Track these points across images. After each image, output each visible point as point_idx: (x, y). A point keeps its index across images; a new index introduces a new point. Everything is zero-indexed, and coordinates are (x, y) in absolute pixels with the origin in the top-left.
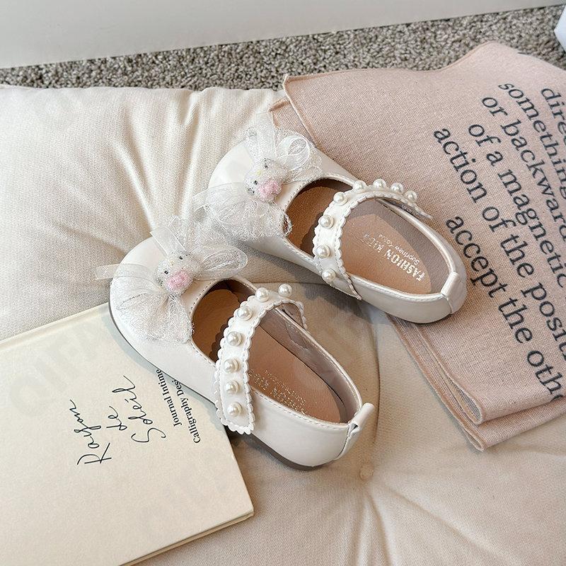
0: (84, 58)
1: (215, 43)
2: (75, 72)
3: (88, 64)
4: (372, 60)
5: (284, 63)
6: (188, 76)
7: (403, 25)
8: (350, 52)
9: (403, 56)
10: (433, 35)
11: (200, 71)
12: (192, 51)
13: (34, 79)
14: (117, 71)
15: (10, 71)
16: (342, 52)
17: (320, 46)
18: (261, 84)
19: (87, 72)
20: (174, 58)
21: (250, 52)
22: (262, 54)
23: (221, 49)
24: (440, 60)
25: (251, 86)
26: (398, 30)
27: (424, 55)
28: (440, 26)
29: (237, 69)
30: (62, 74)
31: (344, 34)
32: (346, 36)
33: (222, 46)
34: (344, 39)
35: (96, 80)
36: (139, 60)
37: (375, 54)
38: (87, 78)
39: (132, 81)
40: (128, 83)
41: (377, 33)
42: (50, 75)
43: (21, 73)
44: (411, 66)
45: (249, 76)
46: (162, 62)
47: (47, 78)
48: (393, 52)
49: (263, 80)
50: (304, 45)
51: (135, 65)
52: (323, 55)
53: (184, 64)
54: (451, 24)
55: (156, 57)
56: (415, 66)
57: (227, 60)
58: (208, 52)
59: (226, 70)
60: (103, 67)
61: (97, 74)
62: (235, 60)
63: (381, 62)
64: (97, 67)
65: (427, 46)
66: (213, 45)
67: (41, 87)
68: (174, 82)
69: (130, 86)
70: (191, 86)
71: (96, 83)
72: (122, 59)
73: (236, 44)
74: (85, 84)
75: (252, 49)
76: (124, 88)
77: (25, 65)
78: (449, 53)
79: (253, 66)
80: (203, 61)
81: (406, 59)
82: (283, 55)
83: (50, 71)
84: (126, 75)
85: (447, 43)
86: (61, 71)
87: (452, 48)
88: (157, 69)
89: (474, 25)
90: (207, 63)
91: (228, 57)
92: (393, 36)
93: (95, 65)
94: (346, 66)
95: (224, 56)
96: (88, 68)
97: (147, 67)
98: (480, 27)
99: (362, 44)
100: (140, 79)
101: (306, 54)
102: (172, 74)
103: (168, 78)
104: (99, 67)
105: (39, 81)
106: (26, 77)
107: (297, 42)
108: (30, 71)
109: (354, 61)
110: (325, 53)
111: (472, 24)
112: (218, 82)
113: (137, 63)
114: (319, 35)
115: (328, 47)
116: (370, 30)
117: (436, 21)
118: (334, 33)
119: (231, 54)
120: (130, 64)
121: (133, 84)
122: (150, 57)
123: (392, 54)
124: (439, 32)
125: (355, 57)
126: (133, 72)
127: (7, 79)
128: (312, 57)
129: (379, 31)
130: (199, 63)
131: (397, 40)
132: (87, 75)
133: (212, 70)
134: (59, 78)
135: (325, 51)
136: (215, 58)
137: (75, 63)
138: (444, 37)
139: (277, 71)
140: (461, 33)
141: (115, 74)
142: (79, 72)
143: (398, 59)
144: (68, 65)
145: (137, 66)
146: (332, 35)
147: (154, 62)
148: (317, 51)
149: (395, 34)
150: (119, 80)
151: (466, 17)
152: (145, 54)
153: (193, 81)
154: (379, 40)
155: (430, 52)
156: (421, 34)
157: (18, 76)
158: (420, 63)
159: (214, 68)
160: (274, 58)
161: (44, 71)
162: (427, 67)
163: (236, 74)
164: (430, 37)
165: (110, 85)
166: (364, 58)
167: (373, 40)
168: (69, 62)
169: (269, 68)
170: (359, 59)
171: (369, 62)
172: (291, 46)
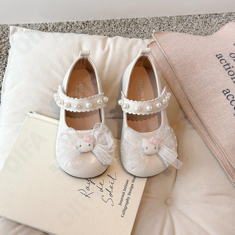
0: (65, 21)
1: (119, 18)
2: (61, 27)
3: (67, 24)
4: (183, 29)
5: (146, 28)
6: (107, 31)
7: (197, 15)
8: (175, 25)
9: (196, 28)
10: (210, 20)
11: (112, 29)
12: (109, 21)
13: (44, 28)
14: (78, 27)
15: (34, 25)
16: (171, 25)
17: (162, 22)
18: (137, 36)
19: (66, 27)
20: (102, 23)
21: (133, 23)
22: (138, 24)
23: (121, 21)
24: (212, 30)
25: (133, 37)
26: (195, 17)
27: (205, 28)
28: (213, 17)
29: (127, 30)
30: (56, 27)
31: (173, 17)
32: (173, 18)
33: (122, 19)
34: (173, 20)
35: (69, 30)
36: (87, 23)
37: (185, 26)
38: (66, 29)
39: (84, 32)
40: (82, 32)
41: (186, 18)
42: (51, 27)
43: (39, 26)
44: (199, 32)
45: (132, 33)
46: (96, 25)
47: (49, 29)
48: (192, 26)
49: (138, 34)
50: (156, 21)
51: (85, 25)
52: (163, 25)
53: (106, 26)
54: (217, 16)
55: (94, 23)
56: (201, 32)
57: (123, 25)
58: (116, 22)
59: (123, 29)
60: (72, 26)
61: (70, 28)
62: (127, 26)
63: (187, 30)
64: (70, 25)
65: (207, 24)
66: (118, 19)
67: (47, 32)
68: (101, 33)
69: (83, 33)
70: (108, 35)
71: (69, 32)
72: (80, 22)
73: (127, 19)
74: (65, 32)
75: (134, 21)
76: (81, 34)
77: (41, 23)
78: (216, 28)
79: (134, 28)
80: (114, 25)
81: (198, 29)
82: (146, 25)
83: (51, 26)
84: (82, 29)
85: (215, 24)
86: (55, 26)
87: (217, 26)
88: (94, 27)
89: (227, 17)
90: (115, 26)
91: (124, 24)
92: (193, 20)
93: (69, 24)
94: (173, 31)
95: (122, 24)
96: (66, 26)
97: (90, 27)
98: (230, 18)
99: (180, 22)
100: (87, 31)
101: (156, 25)
102: (100, 30)
103: (99, 32)
104: (71, 25)
105: (46, 30)
106: (41, 28)
107: (153, 20)
108: (43, 25)
109: (176, 29)
110: (164, 25)
111: (226, 16)
112: (119, 34)
113: (86, 24)
114: (162, 17)
115: (165, 23)
116: (183, 16)
117: (212, 14)
118: (169, 17)
119: (125, 23)
120: (84, 25)
121: (84, 33)
122: (92, 22)
123: (192, 27)
124: (212, 19)
125: (176, 27)
126: (85, 28)
127: (33, 28)
128: (159, 26)
129: (187, 17)
130: (112, 26)
131: (195, 21)
132: (66, 28)
133: (117, 29)
134: (55, 29)
135: (164, 24)
136: (119, 24)
137: (61, 23)
138: (214, 21)
139: (144, 31)
140: (222, 20)
141: (77, 29)
142: (63, 27)
143: (194, 29)
144: (58, 24)
145: (86, 26)
146: (168, 18)
147: (93, 25)
148: (161, 24)
149: (194, 19)
150: (78, 31)
151: (224, 13)
152: (90, 21)
153: (109, 33)
154: (187, 21)
155: (208, 27)
156: (205, 19)
157: (38, 27)
158: (203, 31)
159: (118, 28)
160: (143, 26)
161: (48, 26)
162: (206, 33)
163: (127, 31)
164: (208, 21)
165: (75, 33)
166: (180, 28)
167: (184, 21)
168: (59, 23)
169: (140, 30)
170: (178, 28)
171: (182, 30)
172: (150, 21)
